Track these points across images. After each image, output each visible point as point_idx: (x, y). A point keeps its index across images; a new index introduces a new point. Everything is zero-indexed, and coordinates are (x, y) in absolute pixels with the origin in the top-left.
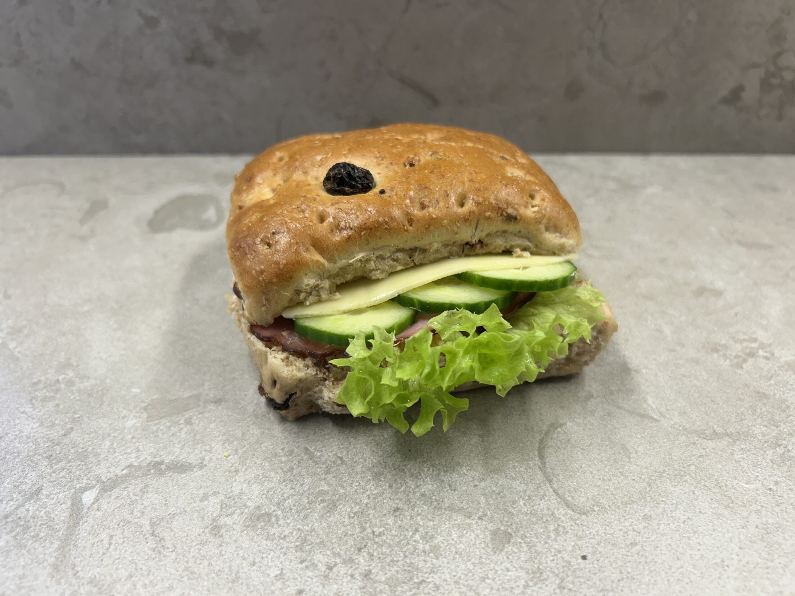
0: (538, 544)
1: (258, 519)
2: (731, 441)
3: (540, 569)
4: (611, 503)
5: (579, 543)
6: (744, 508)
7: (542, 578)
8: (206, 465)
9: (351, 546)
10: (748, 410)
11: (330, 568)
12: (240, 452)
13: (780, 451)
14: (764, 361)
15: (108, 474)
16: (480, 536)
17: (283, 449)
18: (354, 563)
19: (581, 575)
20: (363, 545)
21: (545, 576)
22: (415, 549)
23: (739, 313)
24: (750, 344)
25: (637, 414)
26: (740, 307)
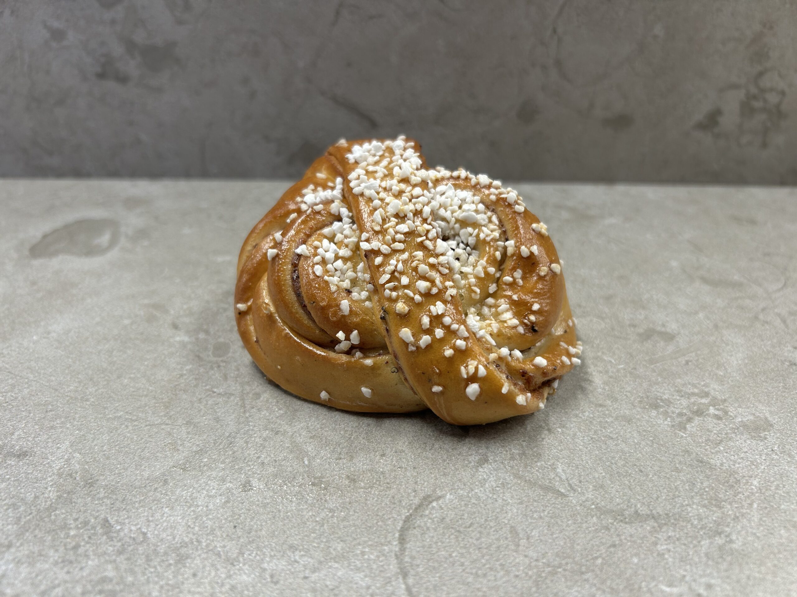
10: (685, 484)
23: (691, 361)
24: (699, 399)
25: (540, 486)
26: (694, 354)
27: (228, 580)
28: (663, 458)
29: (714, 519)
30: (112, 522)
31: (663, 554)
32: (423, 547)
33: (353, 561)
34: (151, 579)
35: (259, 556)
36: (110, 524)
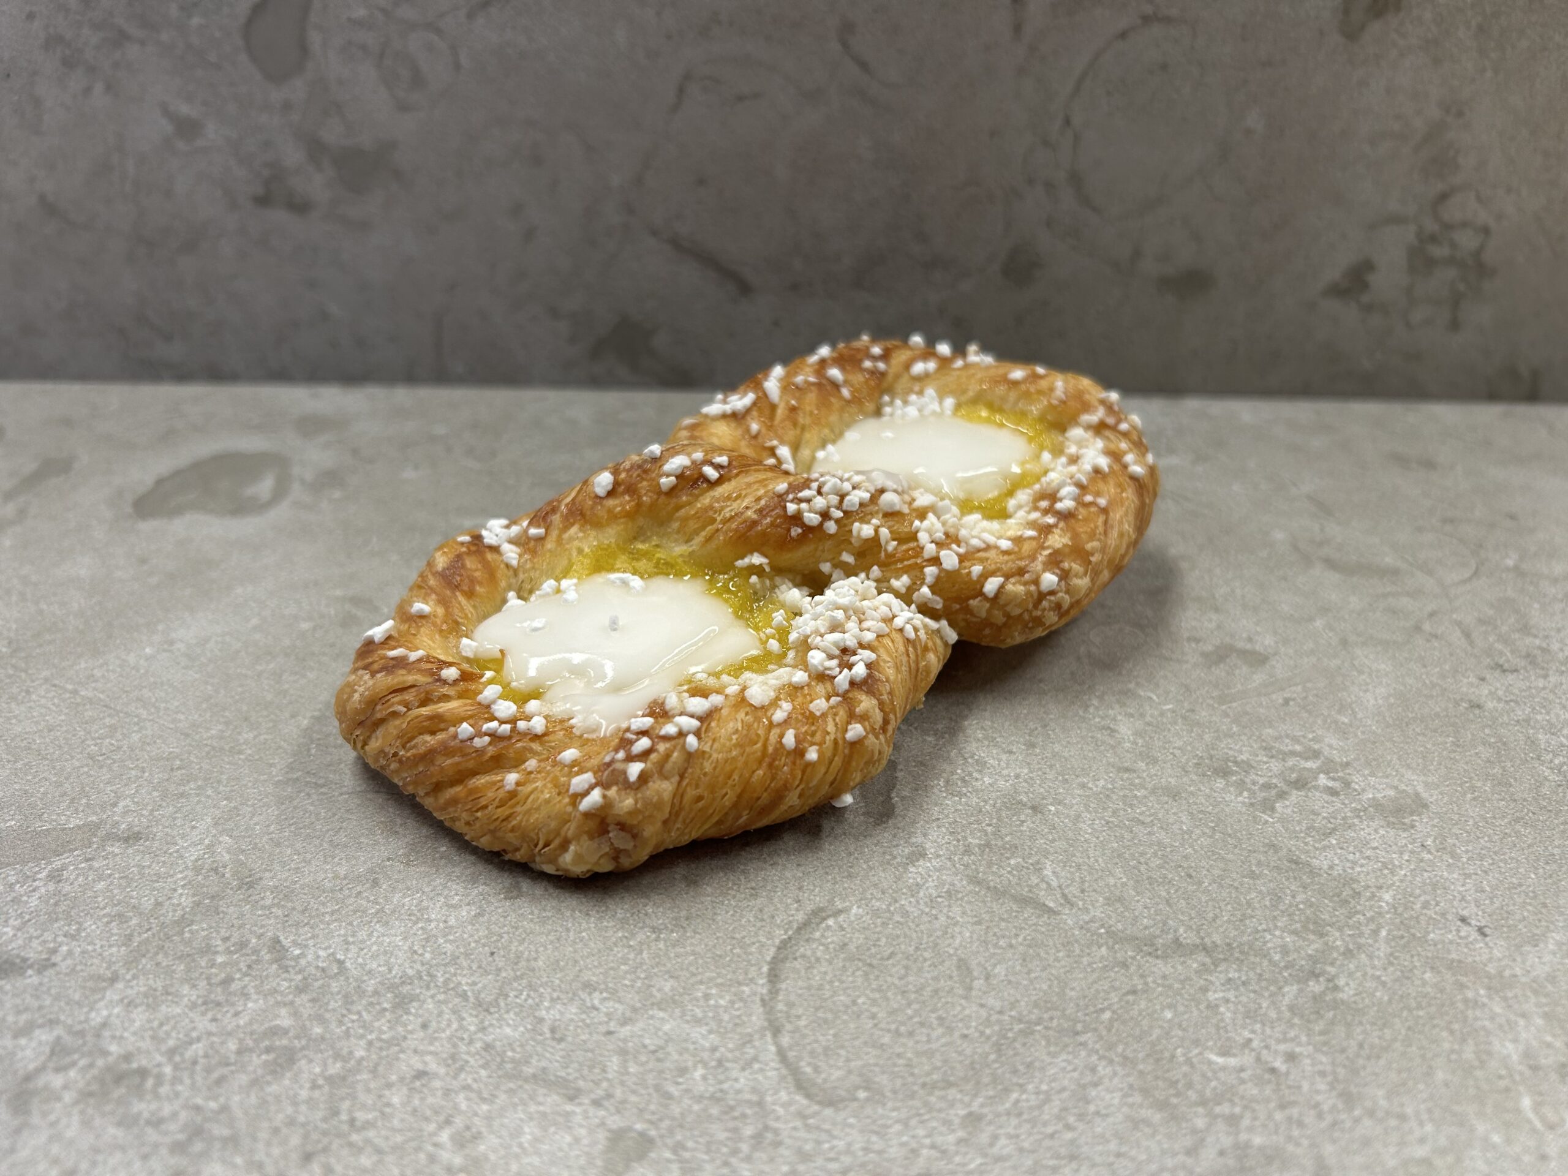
0: (707, 1165)
1: (119, 1079)
2: (1208, 960)
4: (898, 1085)
6: (1200, 1110)
9: (294, 1149)
10: (1263, 898)
14: (1326, 797)
16: (583, 1142)
20: (321, 1147)
22: (431, 1161)
23: (1294, 699)
24: (1302, 762)
25: (1012, 896)
26: (1299, 688)
27: (480, 1035)
28: (1230, 856)
29: (1310, 952)
30: (286, 943)
31: (1217, 1006)
32: (809, 988)
33: (690, 1007)
34: (351, 1031)
35: (533, 999)
36: (283, 947)
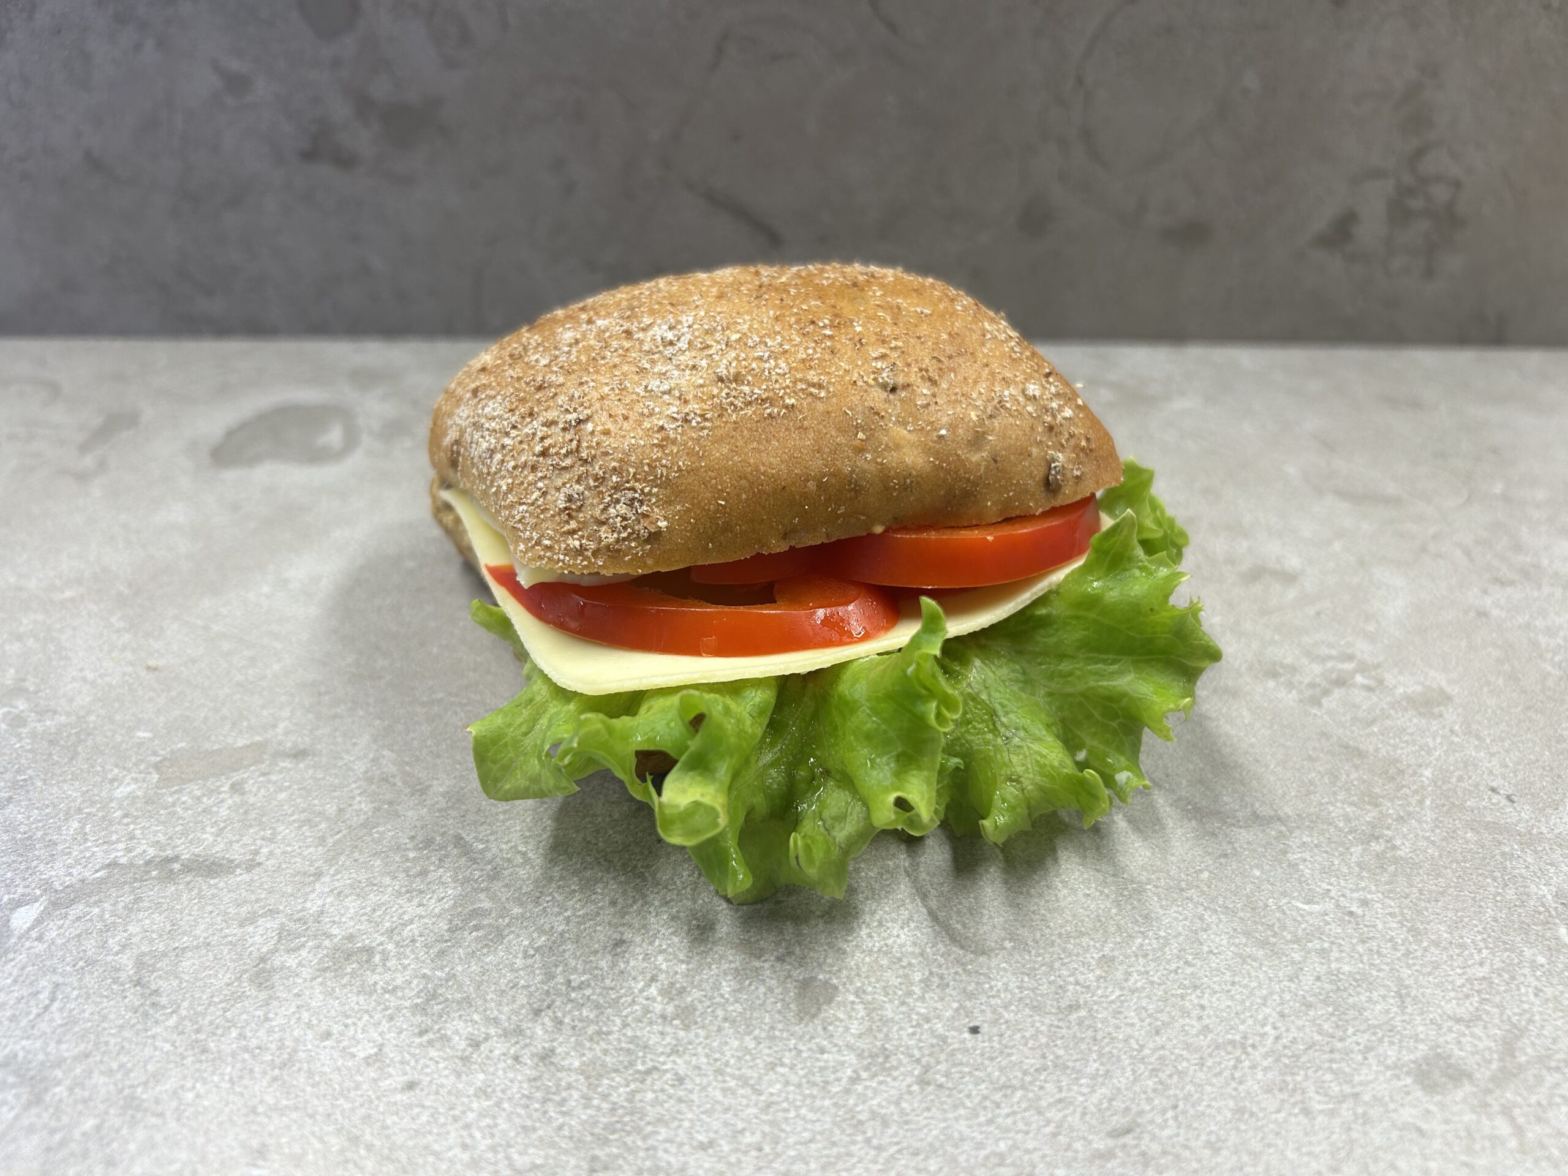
0: (887, 1006)
1: (348, 956)
2: (1283, 828)
3: (886, 1049)
4: (1038, 935)
5: (968, 1004)
6: (1296, 946)
7: (888, 1065)
8: (260, 864)
9: (523, 1006)
10: (1323, 777)
11: (476, 1045)
12: (330, 841)
13: (1377, 847)
14: (1364, 694)
15: (67, 878)
16: (776, 991)
17: (412, 838)
18: (524, 1036)
19: (964, 1060)
20: (546, 1004)
21: (893, 1061)
22: (647, 1011)
23: (1324, 612)
24: (1339, 664)
26: (1328, 601)
29: (1368, 819)
31: (1297, 865)
32: (945, 861)
